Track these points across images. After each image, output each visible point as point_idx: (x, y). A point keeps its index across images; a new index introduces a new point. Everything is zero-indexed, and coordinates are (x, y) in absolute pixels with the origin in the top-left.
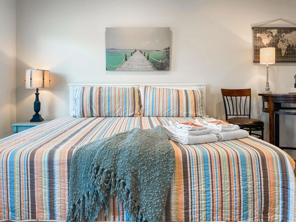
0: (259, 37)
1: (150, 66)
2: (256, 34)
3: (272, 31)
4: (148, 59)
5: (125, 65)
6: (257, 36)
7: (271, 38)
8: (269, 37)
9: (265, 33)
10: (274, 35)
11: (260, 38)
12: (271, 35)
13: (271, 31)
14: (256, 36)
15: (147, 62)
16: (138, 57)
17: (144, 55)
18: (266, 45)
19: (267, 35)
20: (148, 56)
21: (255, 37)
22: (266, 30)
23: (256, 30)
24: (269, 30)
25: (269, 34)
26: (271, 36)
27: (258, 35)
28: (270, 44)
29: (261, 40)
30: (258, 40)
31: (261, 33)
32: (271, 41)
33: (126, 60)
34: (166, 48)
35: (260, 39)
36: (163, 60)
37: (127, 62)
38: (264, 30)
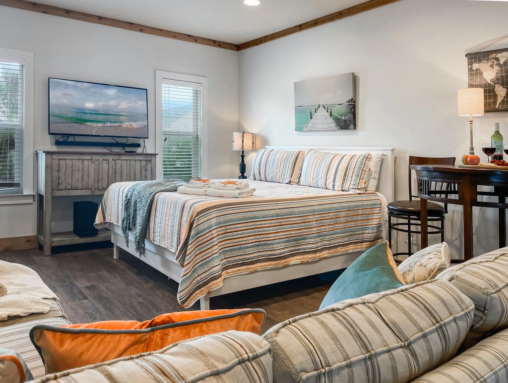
0: (477, 70)
1: (334, 125)
2: (471, 65)
3: (499, 55)
4: (331, 116)
5: (310, 125)
6: (474, 68)
7: (496, 68)
8: (493, 67)
9: (486, 62)
10: (502, 63)
11: (480, 70)
12: (496, 63)
13: (497, 57)
14: (471, 68)
15: (331, 120)
16: (322, 114)
17: (328, 111)
18: (491, 82)
19: (490, 63)
20: (331, 112)
21: (471, 70)
22: (488, 56)
23: (471, 58)
24: (494, 55)
25: (493, 62)
26: (497, 65)
27: (476, 66)
28: (498, 79)
29: (481, 73)
30: (476, 74)
31: (480, 61)
32: (497, 73)
33: (311, 118)
34: (349, 101)
35: (479, 72)
36: (346, 116)
37: (312, 120)
38: (484, 57)
